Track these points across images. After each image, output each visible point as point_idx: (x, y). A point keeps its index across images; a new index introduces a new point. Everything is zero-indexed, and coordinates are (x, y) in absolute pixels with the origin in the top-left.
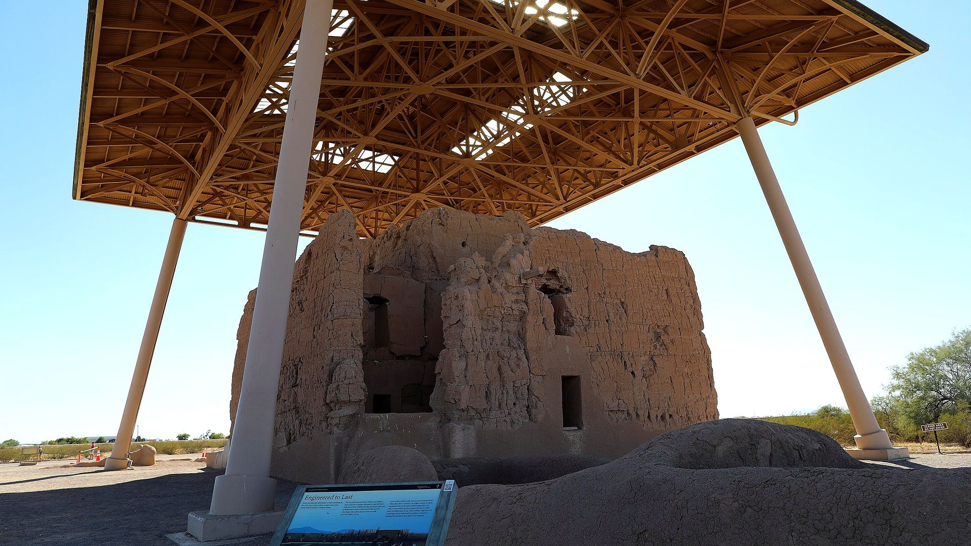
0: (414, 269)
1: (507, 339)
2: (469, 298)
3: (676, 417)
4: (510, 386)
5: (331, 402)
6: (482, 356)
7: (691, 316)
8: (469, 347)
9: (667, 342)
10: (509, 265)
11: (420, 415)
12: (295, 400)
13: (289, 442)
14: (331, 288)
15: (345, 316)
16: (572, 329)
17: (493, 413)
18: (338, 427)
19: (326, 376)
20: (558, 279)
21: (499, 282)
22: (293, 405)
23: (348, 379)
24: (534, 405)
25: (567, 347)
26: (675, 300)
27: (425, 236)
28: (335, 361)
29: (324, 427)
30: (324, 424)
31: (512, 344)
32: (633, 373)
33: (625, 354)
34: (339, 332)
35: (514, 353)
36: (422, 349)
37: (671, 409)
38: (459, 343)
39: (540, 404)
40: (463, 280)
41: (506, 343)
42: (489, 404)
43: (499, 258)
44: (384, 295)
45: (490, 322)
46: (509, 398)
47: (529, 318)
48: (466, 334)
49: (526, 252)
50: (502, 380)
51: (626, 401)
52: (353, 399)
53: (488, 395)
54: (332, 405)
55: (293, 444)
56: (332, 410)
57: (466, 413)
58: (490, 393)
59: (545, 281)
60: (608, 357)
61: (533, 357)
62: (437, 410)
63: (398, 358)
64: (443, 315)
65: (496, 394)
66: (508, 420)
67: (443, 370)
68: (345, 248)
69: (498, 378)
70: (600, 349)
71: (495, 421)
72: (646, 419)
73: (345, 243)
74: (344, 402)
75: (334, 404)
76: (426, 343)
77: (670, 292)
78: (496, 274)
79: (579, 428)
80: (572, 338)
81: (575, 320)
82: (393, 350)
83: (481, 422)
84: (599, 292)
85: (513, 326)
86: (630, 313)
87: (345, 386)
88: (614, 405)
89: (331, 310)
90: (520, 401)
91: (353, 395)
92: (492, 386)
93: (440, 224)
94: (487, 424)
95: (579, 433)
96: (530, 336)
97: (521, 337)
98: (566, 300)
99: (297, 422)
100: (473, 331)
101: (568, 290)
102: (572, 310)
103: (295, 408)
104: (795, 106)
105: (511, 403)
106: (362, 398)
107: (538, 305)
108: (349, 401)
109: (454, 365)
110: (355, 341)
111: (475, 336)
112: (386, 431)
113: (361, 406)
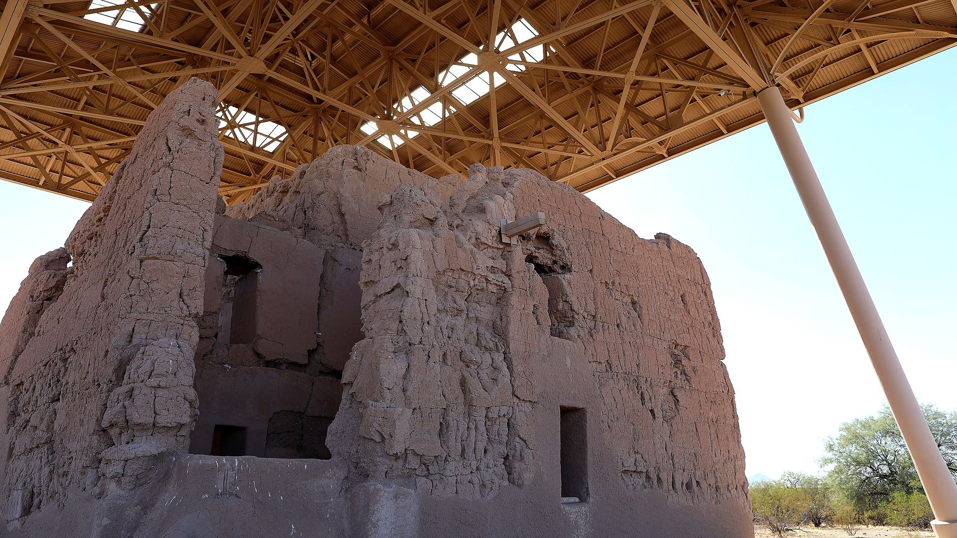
0: (308, 229)
1: (475, 333)
2: (419, 246)
3: (704, 485)
4: (480, 415)
5: (112, 425)
6: (437, 355)
7: (711, 336)
8: (414, 334)
9: (688, 370)
10: (482, 210)
11: (305, 464)
12: (50, 428)
13: (27, 510)
14: (150, 197)
15: (172, 256)
16: (573, 331)
17: (451, 466)
18: (119, 482)
19: (110, 370)
20: (551, 248)
21: (465, 235)
22: (46, 436)
23: (158, 375)
24: (518, 454)
25: (568, 359)
26: (693, 311)
27: (330, 180)
28: (135, 341)
29: (89, 482)
30: (91, 474)
31: (484, 343)
32: (652, 411)
33: (643, 380)
34: (154, 286)
35: (487, 357)
36: (311, 353)
37: (698, 473)
38: (395, 326)
39: (528, 453)
40: (407, 218)
41: (473, 340)
42: (445, 448)
43: (465, 198)
44: (254, 256)
45: (450, 298)
46: (480, 438)
47: (515, 300)
48: (411, 309)
49: (509, 196)
50: (469, 404)
51: (646, 457)
52: (162, 420)
53: (443, 431)
54: (114, 432)
55: (35, 515)
56: (114, 445)
57: (401, 462)
58: (448, 426)
59: (533, 249)
60: (622, 381)
61: (518, 368)
62: (339, 454)
63: (268, 364)
64: (363, 279)
65: (458, 429)
66: (476, 480)
67: (359, 378)
68: (188, 132)
69: (461, 400)
70: (610, 367)
71: (454, 482)
72: (671, 487)
73: (190, 122)
74: (142, 427)
75: (117, 430)
76: (318, 344)
77: (687, 299)
78: (460, 222)
79: (583, 500)
80: (575, 345)
81: (576, 316)
82: (260, 350)
83: (429, 482)
84: (607, 280)
85: (486, 312)
86: (645, 317)
87: (146, 391)
88: (630, 464)
89: (141, 240)
90: (495, 445)
91: (164, 412)
92: (451, 413)
93: (356, 168)
94: (440, 487)
95: (584, 508)
96: (514, 329)
97: (500, 331)
98: (565, 283)
99: (46, 470)
100: (423, 306)
101: (566, 268)
102: (573, 299)
103: (50, 441)
104: (802, 100)
105: (481, 447)
106: (186, 419)
107: (527, 282)
108: (154, 425)
109: (383, 367)
110: (185, 307)
111: (426, 316)
112: (231, 494)
113: (181, 439)
